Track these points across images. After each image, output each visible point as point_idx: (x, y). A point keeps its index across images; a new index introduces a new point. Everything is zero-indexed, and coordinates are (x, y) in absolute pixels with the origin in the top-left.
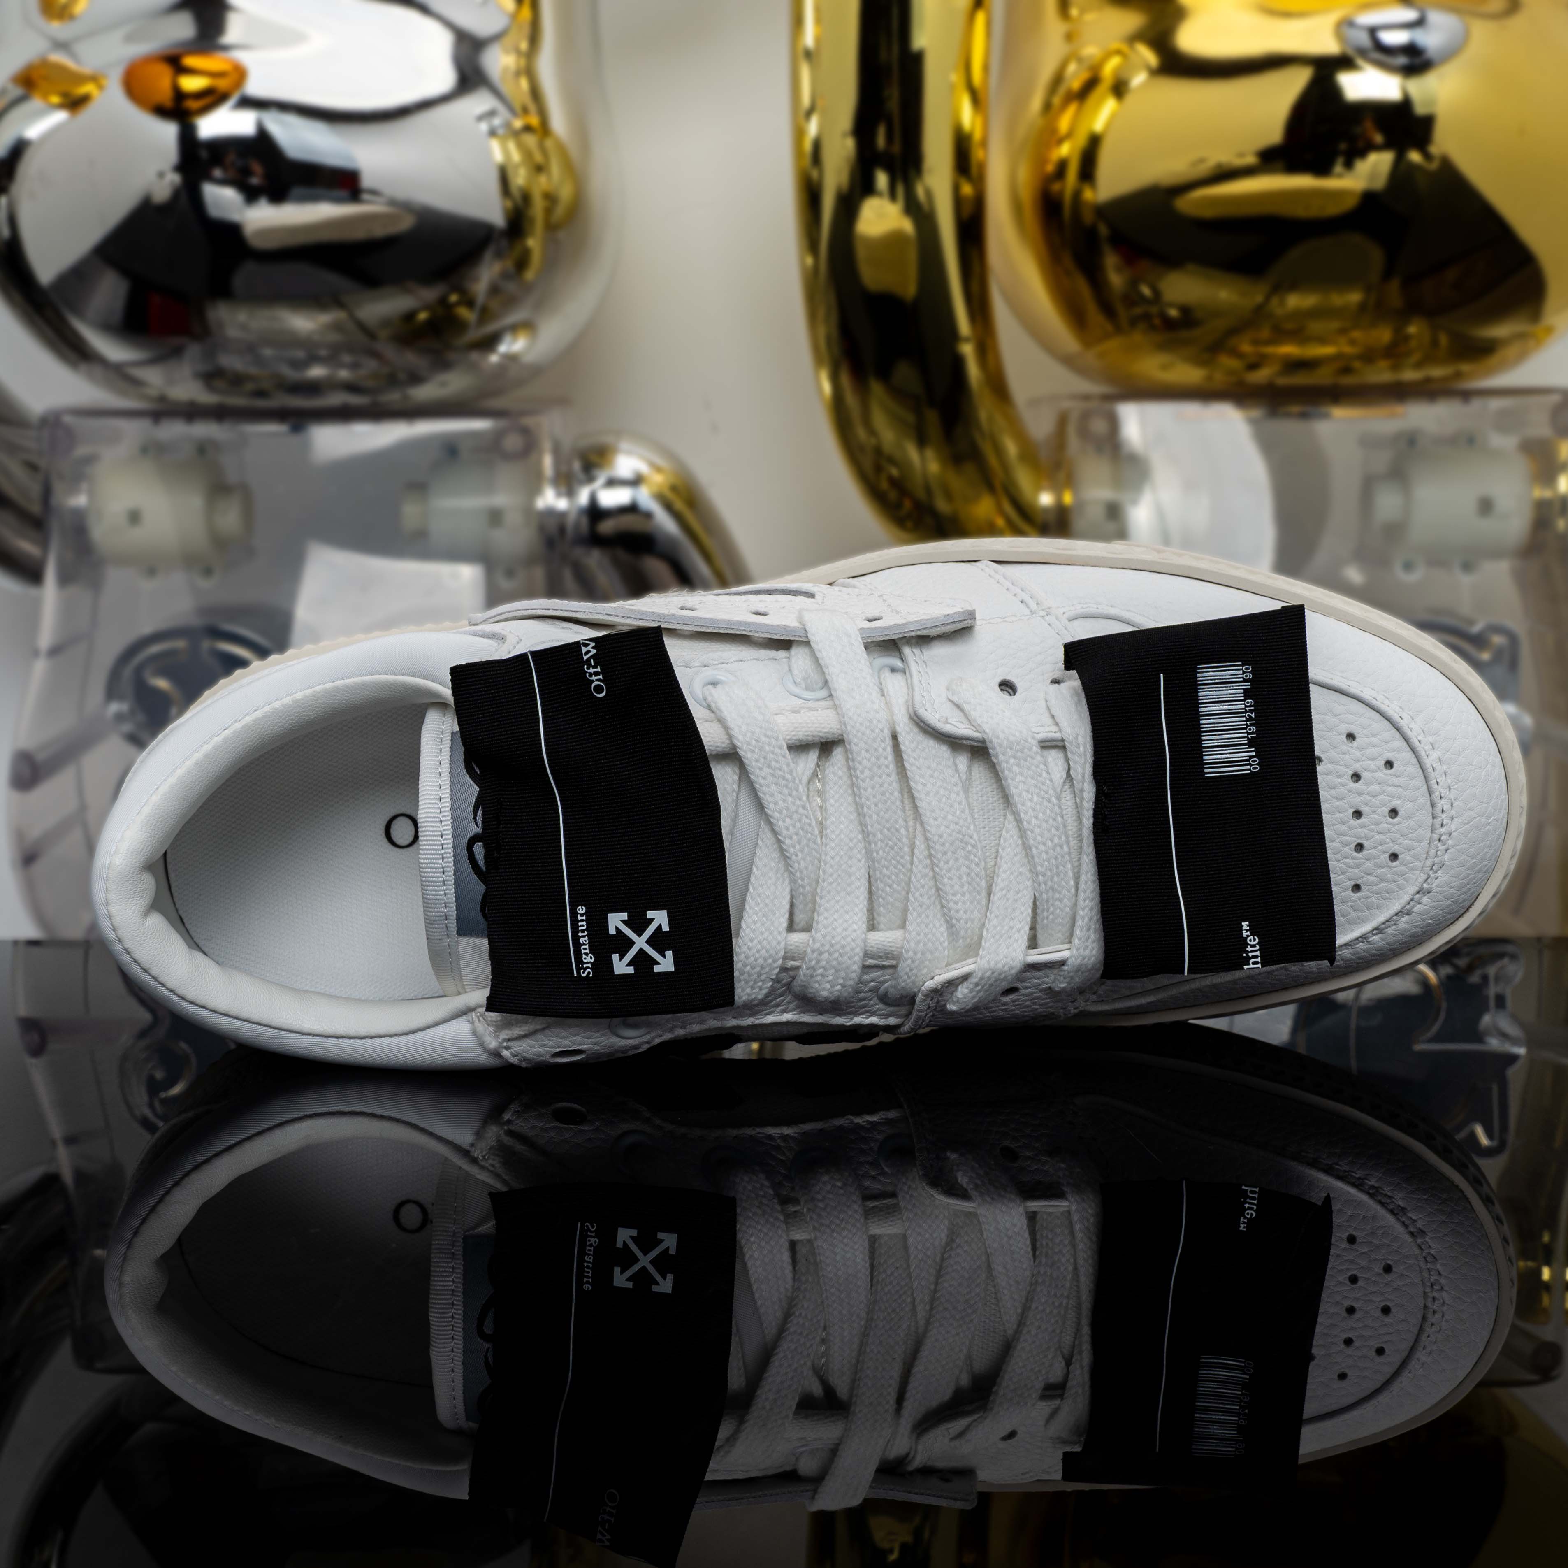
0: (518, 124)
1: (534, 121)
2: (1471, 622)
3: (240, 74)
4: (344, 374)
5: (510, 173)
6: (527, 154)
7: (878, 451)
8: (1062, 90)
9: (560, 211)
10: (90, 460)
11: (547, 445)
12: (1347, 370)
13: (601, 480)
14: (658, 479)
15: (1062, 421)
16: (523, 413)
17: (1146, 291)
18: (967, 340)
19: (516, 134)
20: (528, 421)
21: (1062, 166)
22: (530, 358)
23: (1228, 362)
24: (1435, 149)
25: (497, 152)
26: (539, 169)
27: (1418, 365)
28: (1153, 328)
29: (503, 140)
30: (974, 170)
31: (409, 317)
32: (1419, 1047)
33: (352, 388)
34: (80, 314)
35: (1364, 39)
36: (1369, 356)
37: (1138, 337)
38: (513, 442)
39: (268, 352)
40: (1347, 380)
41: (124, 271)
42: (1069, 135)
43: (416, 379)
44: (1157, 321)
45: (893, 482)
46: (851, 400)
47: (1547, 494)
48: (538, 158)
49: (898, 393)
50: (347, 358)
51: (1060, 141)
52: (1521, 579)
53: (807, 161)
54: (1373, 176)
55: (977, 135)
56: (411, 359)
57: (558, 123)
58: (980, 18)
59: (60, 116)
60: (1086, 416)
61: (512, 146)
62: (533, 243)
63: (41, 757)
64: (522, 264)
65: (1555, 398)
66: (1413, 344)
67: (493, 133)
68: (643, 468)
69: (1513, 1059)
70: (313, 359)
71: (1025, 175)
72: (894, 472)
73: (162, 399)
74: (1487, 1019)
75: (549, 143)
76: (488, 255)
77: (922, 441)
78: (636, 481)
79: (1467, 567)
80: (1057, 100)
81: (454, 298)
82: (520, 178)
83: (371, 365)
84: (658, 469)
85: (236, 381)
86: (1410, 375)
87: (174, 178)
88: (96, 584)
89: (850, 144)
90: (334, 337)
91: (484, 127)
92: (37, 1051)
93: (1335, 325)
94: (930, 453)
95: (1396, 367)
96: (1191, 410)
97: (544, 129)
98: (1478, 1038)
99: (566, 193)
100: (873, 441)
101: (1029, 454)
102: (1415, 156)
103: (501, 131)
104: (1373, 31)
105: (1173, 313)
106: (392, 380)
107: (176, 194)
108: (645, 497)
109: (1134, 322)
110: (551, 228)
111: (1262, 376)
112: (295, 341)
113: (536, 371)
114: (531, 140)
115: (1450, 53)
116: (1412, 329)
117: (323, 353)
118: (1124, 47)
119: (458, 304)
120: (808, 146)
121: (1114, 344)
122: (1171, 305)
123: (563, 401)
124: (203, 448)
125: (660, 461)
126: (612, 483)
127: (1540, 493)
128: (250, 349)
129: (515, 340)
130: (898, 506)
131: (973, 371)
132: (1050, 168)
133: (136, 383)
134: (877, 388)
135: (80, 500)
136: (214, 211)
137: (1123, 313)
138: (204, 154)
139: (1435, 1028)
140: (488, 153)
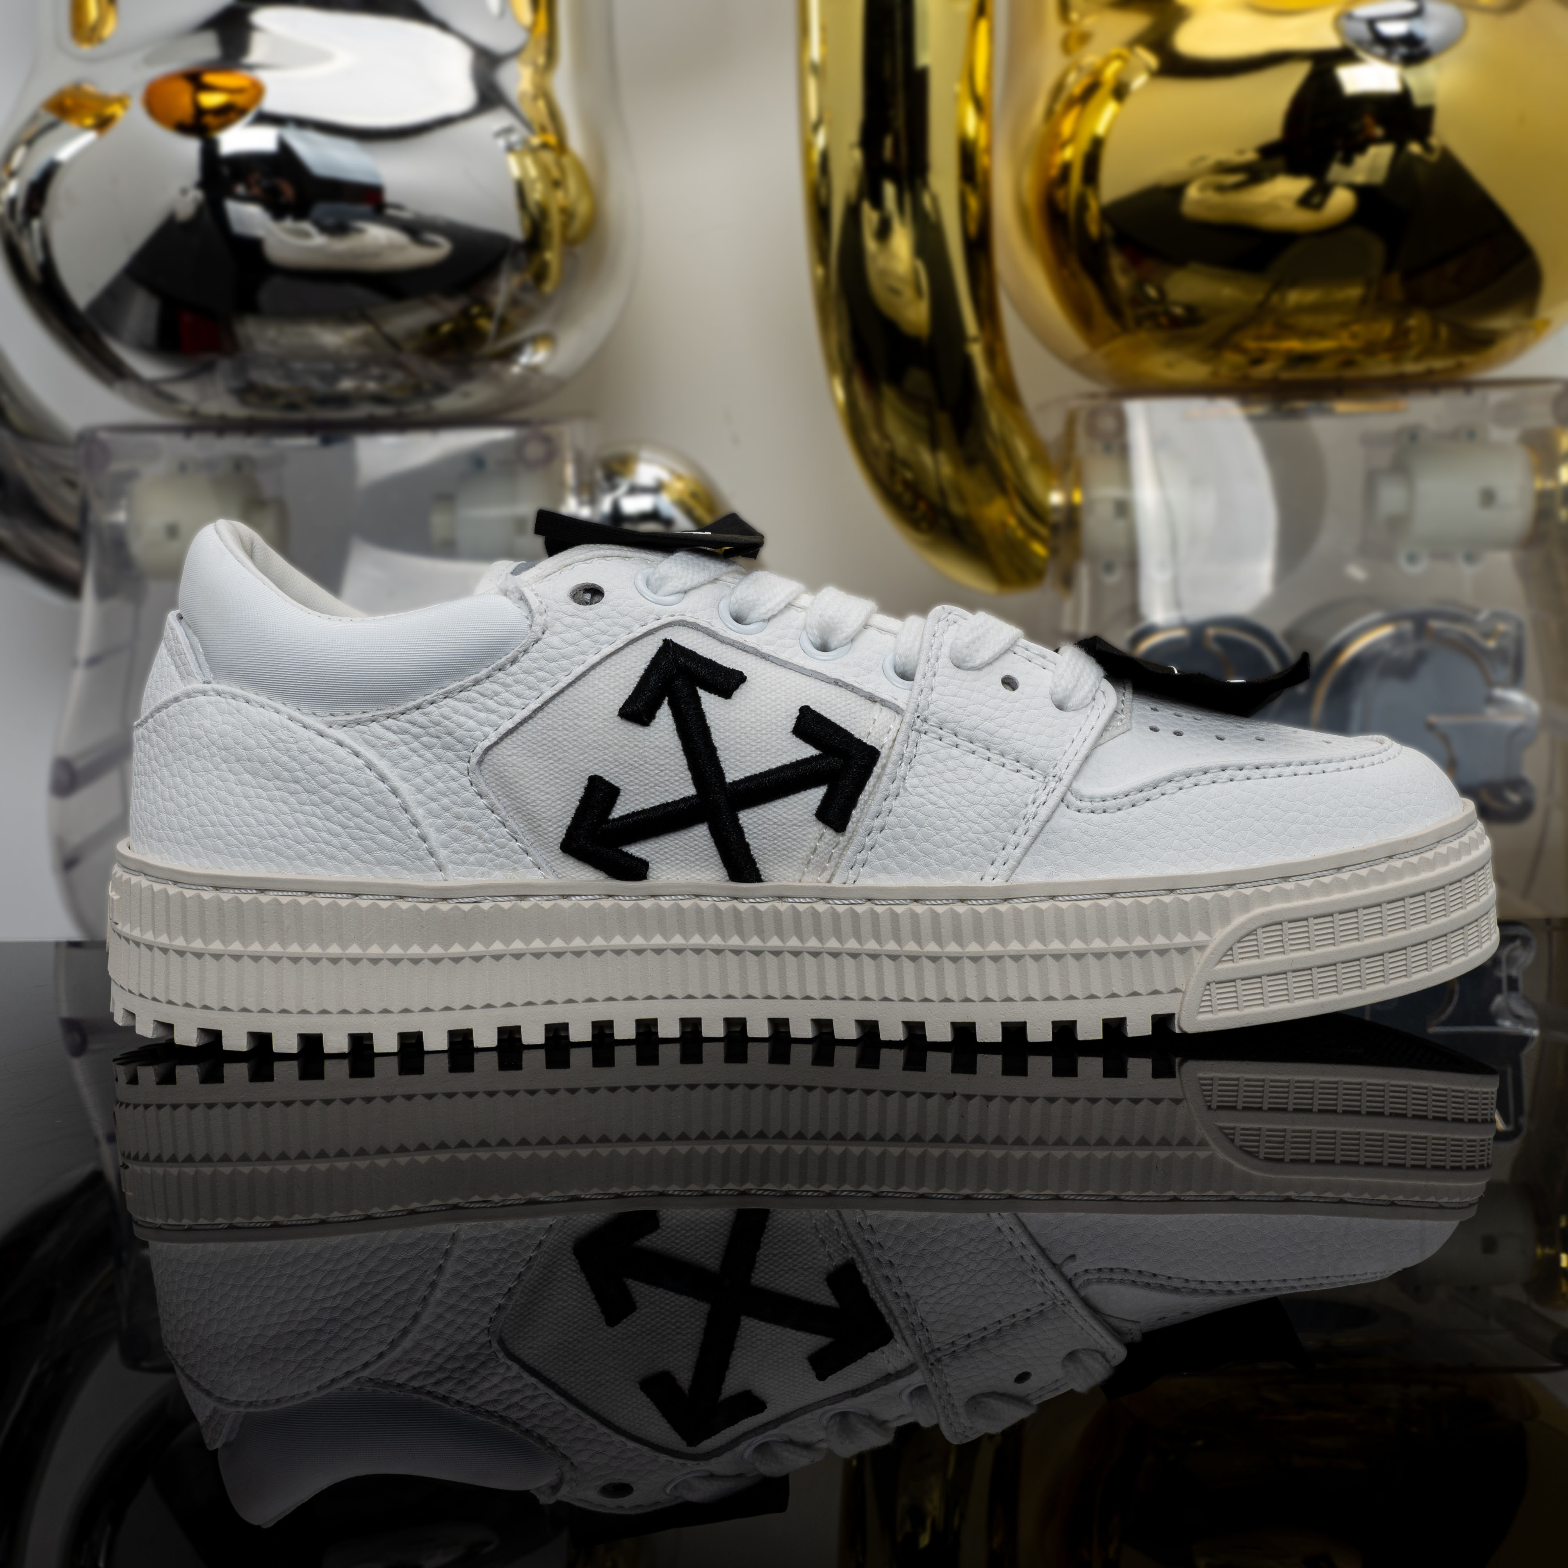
0: (536, 141)
1: (552, 139)
2: (1476, 611)
3: (258, 90)
4: (372, 386)
5: (527, 188)
6: (544, 170)
7: (892, 455)
8: (1064, 97)
9: (577, 226)
10: (130, 476)
11: (569, 455)
12: (1349, 363)
13: (623, 488)
14: (679, 486)
15: (1071, 421)
16: (544, 422)
17: (1152, 292)
18: (975, 340)
19: (533, 151)
20: (549, 430)
21: (1066, 169)
22: (551, 369)
23: (1232, 358)
24: (1434, 141)
25: (514, 167)
26: (557, 184)
27: (1419, 358)
28: (1159, 326)
29: (520, 156)
30: (979, 178)
31: (433, 329)
32: (1433, 1030)
33: (378, 399)
34: (115, 333)
35: (1363, 31)
36: (1371, 349)
37: (1143, 336)
38: (534, 450)
39: (298, 366)
40: (1350, 373)
41: (154, 289)
42: (1071, 140)
43: (441, 389)
44: (1163, 320)
45: (907, 484)
46: (864, 405)
47: (1549, 484)
48: (555, 173)
49: (910, 398)
50: (375, 371)
51: (1063, 145)
52: (1524, 571)
53: (816, 172)
54: (1372, 169)
55: (982, 142)
56: (436, 370)
57: (576, 142)
58: (983, 27)
59: (88, 137)
60: (1093, 414)
61: (529, 162)
62: (551, 256)
63: (79, 764)
64: (540, 276)
65: (1556, 388)
66: (1413, 337)
67: (510, 149)
68: (663, 475)
69: (1525, 1040)
70: (341, 371)
71: (1030, 182)
72: (909, 475)
73: (194, 413)
74: (1499, 1001)
75: (566, 161)
76: (506, 267)
77: (934, 445)
78: (657, 489)
79: (1470, 558)
80: (1059, 107)
81: (475, 310)
82: (537, 193)
83: (397, 377)
84: (678, 477)
85: (268, 395)
86: (1411, 367)
87: (196, 195)
88: (137, 597)
89: (857, 156)
90: (362, 351)
91: (501, 143)
92: (78, 1050)
93: (1336, 319)
94: (943, 457)
95: (1397, 360)
96: (1196, 406)
97: (561, 147)
98: (1490, 1019)
99: (582, 208)
100: (887, 446)
101: (1039, 455)
102: (1415, 148)
103: (518, 147)
104: (1371, 23)
105: (1178, 311)
106: (418, 391)
107: (200, 210)
108: (666, 504)
109: (1139, 322)
110: (569, 243)
111: (1265, 370)
112: (324, 354)
113: (559, 384)
114: (548, 157)
115: (1449, 43)
116: (1412, 322)
117: (352, 365)
118: (1125, 52)
119: (480, 315)
120: (816, 157)
121: (1120, 344)
122: (1176, 303)
123: (588, 415)
124: (240, 465)
125: (681, 469)
126: (634, 490)
127: (1540, 484)
128: (282, 363)
129: (535, 352)
130: (913, 508)
131: (983, 374)
132: (1054, 172)
133: (171, 399)
134: (889, 394)
135: (120, 517)
136: (238, 227)
137: (1129, 313)
138: (226, 171)
139: (1450, 1010)
140: (506, 169)
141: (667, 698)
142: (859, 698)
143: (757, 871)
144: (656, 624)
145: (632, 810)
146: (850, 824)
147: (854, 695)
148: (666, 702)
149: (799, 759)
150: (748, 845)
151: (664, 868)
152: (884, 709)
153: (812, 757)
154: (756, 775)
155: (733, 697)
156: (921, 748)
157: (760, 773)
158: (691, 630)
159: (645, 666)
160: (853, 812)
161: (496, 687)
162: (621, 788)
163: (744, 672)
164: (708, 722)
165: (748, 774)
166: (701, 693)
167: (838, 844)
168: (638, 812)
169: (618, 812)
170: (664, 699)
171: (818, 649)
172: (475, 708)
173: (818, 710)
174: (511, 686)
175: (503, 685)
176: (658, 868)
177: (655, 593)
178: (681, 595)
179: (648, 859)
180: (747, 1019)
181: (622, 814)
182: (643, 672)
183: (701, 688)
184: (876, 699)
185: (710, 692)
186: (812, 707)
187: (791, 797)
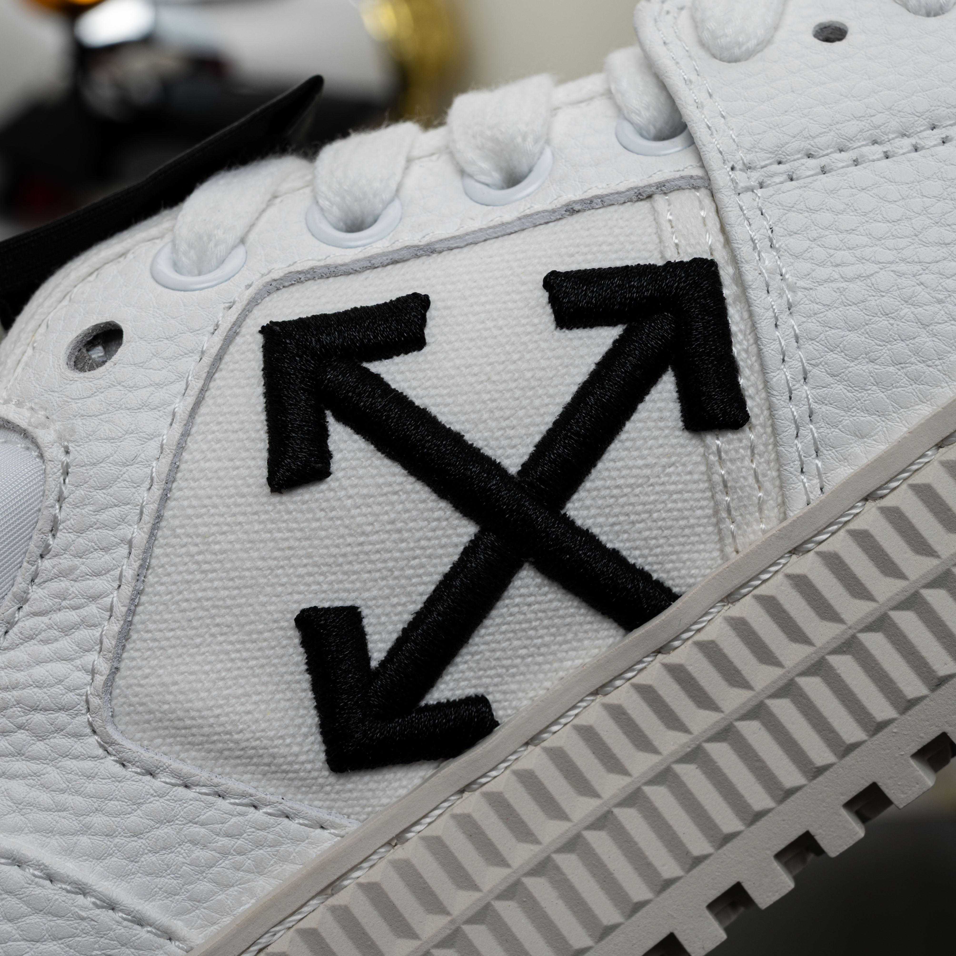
141: (328, 413)
142: (622, 208)
143: (659, 585)
144: (233, 315)
145: (400, 627)
146: (749, 403)
147: (611, 209)
148: (331, 419)
149: (598, 358)
150: (615, 553)
151: (514, 687)
152: (673, 196)
153: (615, 342)
154: (550, 431)
155: (428, 339)
156: (773, 213)
157: (555, 423)
158: (293, 289)
159: (260, 389)
160: (742, 381)
161: (54, 586)
162: (358, 603)
163: (418, 292)
164: (417, 403)
165: (537, 438)
166: (375, 367)
167: (752, 448)
168: (410, 624)
169: (381, 645)
170: (324, 417)
171: (502, 188)
172: (46, 642)
173: (574, 267)
174: (76, 568)
175: (63, 574)
176: (504, 693)
177: (200, 274)
178: (241, 251)
179: (480, 691)
180: (813, 831)
181: (389, 645)
182: (262, 400)
183: (370, 360)
184: (649, 191)
185: (388, 356)
186: (562, 269)
187: (629, 426)
